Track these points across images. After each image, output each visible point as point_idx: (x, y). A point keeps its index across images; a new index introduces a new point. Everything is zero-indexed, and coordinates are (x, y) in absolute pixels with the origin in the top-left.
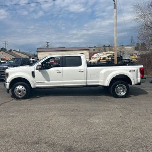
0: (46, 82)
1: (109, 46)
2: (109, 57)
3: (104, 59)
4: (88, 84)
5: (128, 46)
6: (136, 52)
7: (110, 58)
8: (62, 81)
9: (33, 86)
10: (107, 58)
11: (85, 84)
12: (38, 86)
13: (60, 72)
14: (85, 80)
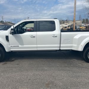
0: (20, 46)
1: (67, 20)
2: (68, 26)
3: (66, 27)
4: (61, 49)
5: (78, 21)
6: (83, 24)
7: (70, 27)
8: (36, 46)
9: (7, 50)
10: (68, 27)
11: (58, 49)
12: (12, 50)
13: (34, 37)
14: (59, 45)
